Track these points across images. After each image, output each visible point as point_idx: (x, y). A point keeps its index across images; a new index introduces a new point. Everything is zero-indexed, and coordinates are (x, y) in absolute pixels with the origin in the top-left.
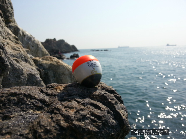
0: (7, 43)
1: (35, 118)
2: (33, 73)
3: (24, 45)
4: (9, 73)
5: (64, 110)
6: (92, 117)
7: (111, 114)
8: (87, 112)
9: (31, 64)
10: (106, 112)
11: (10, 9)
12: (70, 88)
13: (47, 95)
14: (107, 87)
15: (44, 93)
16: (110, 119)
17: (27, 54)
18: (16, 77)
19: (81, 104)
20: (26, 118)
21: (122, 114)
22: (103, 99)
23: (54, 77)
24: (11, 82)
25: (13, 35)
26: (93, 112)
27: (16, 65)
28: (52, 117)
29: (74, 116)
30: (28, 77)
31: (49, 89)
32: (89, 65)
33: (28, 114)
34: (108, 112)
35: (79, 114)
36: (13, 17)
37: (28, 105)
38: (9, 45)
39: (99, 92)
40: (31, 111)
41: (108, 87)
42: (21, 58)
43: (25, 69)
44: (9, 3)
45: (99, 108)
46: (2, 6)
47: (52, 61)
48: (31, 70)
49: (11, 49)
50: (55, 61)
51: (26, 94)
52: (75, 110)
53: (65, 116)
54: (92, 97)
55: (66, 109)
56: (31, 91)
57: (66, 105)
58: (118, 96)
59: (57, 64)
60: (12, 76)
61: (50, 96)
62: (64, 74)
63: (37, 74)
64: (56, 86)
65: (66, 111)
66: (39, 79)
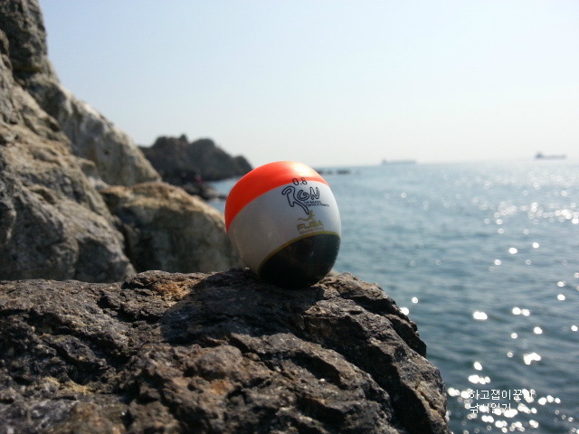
0: (17, 138)
1: (58, 417)
2: (100, 239)
3: (76, 148)
4: (9, 235)
5: (181, 383)
6: (301, 418)
7: (381, 400)
8: (281, 395)
9: (93, 209)
10: (361, 391)
11: (33, 29)
12: (214, 290)
13: (124, 315)
14: (359, 288)
15: (113, 307)
16: (378, 425)
17: (80, 175)
18: (39, 249)
19: (255, 356)
20: (26, 415)
21: (426, 399)
22: (347, 337)
23: (174, 251)
24: (19, 268)
25: (43, 114)
26: (304, 394)
27: (40, 210)
28: (128, 414)
29: (225, 414)
30: (80, 250)
31: (132, 292)
32: (292, 200)
33: (36, 397)
34: (370, 394)
35: (246, 403)
36: (43, 57)
37: (42, 356)
38: (20, 142)
39: (330, 306)
40: (50, 382)
41: (364, 288)
42: (62, 186)
43: (71, 224)
44: (30, 10)
45: (331, 375)
46: (10, 19)
47: (167, 197)
48: (92, 228)
49: (26, 155)
50: (177, 200)
51: (38, 311)
52: (230, 386)
53: (183, 411)
54: (302, 328)
55: (189, 379)
56: (59, 302)
57: (191, 363)
58: (404, 322)
59: (183, 209)
60: (24, 245)
61: (136, 320)
62: (207, 245)
63: (113, 242)
64: (161, 280)
65: (191, 387)
66: (117, 259)
